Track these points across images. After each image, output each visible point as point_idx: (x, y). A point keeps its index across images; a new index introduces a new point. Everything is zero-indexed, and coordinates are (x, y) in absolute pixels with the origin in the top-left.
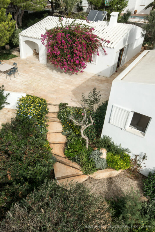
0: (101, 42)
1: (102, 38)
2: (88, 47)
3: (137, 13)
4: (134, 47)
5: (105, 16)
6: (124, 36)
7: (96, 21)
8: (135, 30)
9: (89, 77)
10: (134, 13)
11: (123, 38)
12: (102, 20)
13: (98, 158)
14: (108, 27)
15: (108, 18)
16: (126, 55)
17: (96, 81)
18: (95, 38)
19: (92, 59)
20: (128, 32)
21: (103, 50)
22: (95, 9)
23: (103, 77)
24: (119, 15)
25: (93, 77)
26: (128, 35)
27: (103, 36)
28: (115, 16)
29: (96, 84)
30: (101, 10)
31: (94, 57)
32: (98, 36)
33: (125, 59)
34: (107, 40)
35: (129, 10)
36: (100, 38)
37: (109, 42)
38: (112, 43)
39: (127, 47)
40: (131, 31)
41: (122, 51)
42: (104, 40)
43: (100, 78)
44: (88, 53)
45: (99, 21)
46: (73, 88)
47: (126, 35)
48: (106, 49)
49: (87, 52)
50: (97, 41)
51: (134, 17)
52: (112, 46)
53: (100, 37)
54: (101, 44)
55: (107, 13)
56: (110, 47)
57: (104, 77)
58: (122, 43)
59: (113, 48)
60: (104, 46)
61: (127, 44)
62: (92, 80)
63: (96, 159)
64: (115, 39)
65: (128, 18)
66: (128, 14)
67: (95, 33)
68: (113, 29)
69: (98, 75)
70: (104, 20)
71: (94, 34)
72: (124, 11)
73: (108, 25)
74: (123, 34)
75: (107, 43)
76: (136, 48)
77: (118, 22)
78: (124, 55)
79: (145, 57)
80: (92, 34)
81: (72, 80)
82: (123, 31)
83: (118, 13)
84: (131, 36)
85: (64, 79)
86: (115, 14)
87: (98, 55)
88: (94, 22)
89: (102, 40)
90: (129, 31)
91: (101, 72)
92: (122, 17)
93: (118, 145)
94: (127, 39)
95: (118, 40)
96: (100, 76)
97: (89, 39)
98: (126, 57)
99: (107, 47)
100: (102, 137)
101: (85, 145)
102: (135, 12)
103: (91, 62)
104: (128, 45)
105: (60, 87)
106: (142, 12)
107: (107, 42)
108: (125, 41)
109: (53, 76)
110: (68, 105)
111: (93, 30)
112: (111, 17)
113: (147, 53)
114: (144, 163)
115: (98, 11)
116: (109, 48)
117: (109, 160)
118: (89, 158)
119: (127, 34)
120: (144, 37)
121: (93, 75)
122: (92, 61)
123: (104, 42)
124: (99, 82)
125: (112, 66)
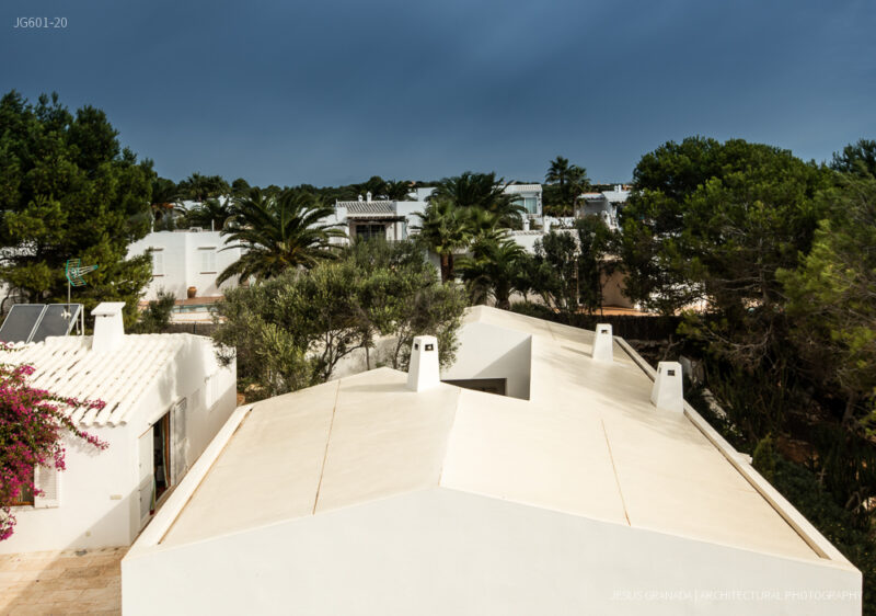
0: (68, 412)
1: (72, 396)
2: (10, 442)
3: (199, 295)
4: (209, 401)
5: (75, 319)
6: (159, 375)
7: (39, 338)
8: (196, 349)
9: (33, 576)
10: (186, 297)
11: (155, 383)
12: (64, 334)
14: (91, 353)
15: (89, 323)
16: (182, 436)
17: (69, 582)
18: (42, 403)
19: (37, 486)
20: (171, 358)
21: (84, 441)
22: (32, 300)
23: (103, 550)
24: (127, 311)
25: (53, 565)
26: (174, 369)
27: (76, 387)
28: (112, 315)
29: (71, 595)
30: (57, 302)
31: (45, 478)
32: (51, 392)
33: (182, 451)
34: (93, 399)
35: (165, 292)
36: (61, 399)
37: (101, 406)
38: (116, 406)
39: (177, 408)
40: (179, 353)
41: (161, 429)
42: (81, 400)
43: (87, 562)
44: (14, 468)
45: (49, 339)
47: (164, 368)
48: (93, 432)
49: (7, 464)
50: (47, 411)
51: (193, 308)
52: (115, 419)
53: (62, 394)
54: (67, 422)
55: (81, 308)
56: (110, 424)
57: (104, 553)
58: (157, 398)
59: (123, 423)
60: (83, 424)
61: (175, 398)
62: (48, 583)
64: (124, 391)
65: (166, 316)
66: (166, 303)
67: (33, 382)
68: (113, 358)
69: (78, 553)
70: (73, 332)
71: (34, 386)
72: (149, 294)
73: (90, 348)
74: (155, 367)
75: (94, 411)
76: (216, 405)
77: (130, 329)
78: (174, 438)
79: (240, 432)
80: (26, 390)
82: (153, 356)
83: (123, 304)
84: (186, 367)
86: (110, 313)
87: (61, 465)
88: (32, 343)
89: (73, 403)
90: (174, 354)
91: (88, 534)
92: (145, 313)
94: (170, 383)
95: (137, 390)
96: (85, 552)
97: (10, 411)
98: (188, 444)
99: (96, 424)
102: (191, 294)
103: (32, 504)
104: (183, 402)
106: (210, 290)
107: (92, 406)
108: (164, 390)
111: (30, 373)
112: (98, 322)
113: (247, 415)
115: (45, 307)
116: (108, 429)
119: (169, 367)
120: (233, 365)
121: (53, 557)
122: (37, 498)
123: (82, 410)
124: (85, 583)
125: (132, 496)
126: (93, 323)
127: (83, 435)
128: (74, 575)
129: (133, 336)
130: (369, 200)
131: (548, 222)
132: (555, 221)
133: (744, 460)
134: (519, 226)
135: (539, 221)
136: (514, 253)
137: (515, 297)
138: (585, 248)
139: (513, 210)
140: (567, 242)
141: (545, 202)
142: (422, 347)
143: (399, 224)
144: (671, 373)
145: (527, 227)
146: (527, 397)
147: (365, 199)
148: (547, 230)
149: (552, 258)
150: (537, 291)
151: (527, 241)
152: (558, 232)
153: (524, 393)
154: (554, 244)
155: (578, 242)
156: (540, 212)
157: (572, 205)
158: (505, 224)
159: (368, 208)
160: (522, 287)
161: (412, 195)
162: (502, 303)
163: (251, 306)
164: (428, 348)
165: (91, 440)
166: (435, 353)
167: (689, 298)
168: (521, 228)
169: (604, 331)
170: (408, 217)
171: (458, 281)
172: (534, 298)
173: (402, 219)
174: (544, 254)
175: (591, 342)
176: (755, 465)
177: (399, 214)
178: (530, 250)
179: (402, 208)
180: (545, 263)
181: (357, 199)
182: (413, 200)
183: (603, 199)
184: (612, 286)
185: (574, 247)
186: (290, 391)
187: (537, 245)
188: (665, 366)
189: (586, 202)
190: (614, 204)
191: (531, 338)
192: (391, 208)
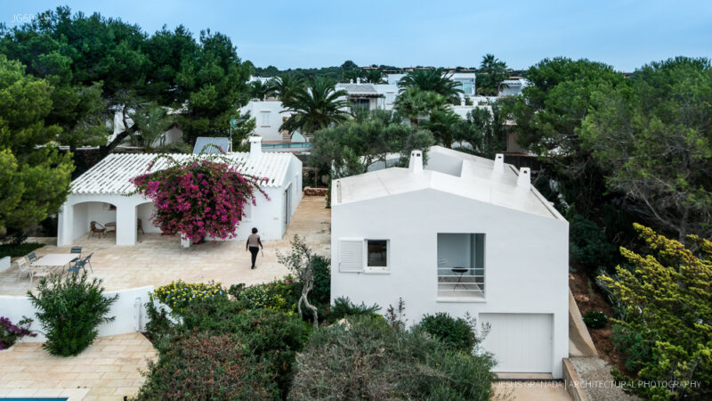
34: (262, 177)
36: (250, 176)
54: (255, 185)
56: (275, 187)
59: (280, 187)
60: (263, 187)
64: (274, 175)
75: (264, 182)
94: (289, 174)
107: (263, 180)
130: (358, 83)
131: (476, 100)
132: (484, 99)
133: (550, 204)
134: (458, 102)
135: (472, 99)
136: (455, 119)
137: (456, 144)
138: (496, 118)
139: (455, 92)
140: (486, 113)
141: (478, 85)
143: (379, 99)
144: (525, 172)
145: (463, 103)
146: (460, 176)
147: (355, 82)
148: (476, 104)
149: (478, 122)
150: (468, 141)
151: (462, 112)
152: (481, 107)
153: (458, 174)
154: (478, 115)
155: (492, 113)
156: (473, 92)
157: (497, 88)
158: (449, 101)
159: (357, 88)
160: (460, 139)
161: (385, 79)
162: (448, 146)
164: (418, 155)
166: (421, 158)
168: (459, 104)
169: (499, 157)
170: (385, 95)
172: (465, 144)
173: (381, 96)
174: (472, 120)
175: (492, 164)
177: (379, 93)
178: (464, 117)
179: (378, 89)
180: (473, 125)
181: (350, 82)
182: (386, 83)
185: (490, 116)
187: (468, 115)
188: (523, 169)
191: (462, 163)
192: (373, 89)
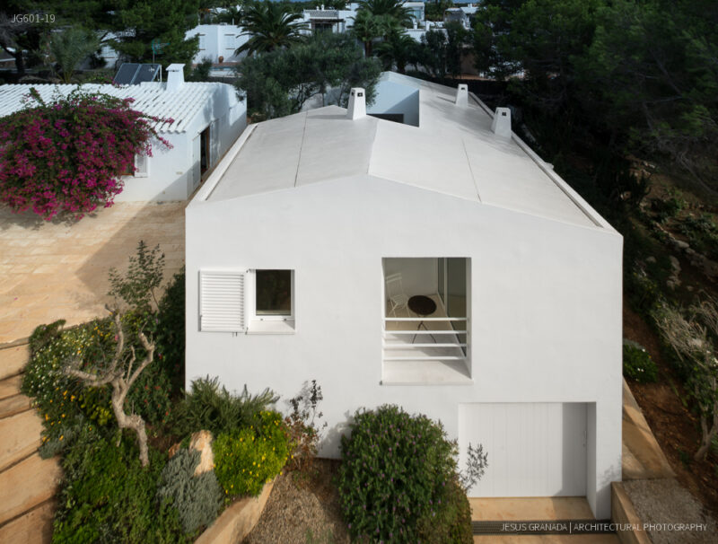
0: (153, 124)
1: (155, 115)
2: (121, 140)
3: (224, 61)
4: (231, 121)
5: (157, 72)
6: (204, 106)
7: (137, 82)
8: (224, 90)
9: (133, 214)
10: (218, 62)
11: (201, 110)
12: (150, 81)
13: (186, 486)
14: (166, 92)
15: (165, 76)
16: (216, 140)
17: (154, 219)
18: (139, 119)
19: (136, 165)
20: (211, 96)
21: (161, 142)
22: (133, 61)
23: (172, 202)
24: (185, 69)
25: (145, 209)
26: (212, 102)
27: (158, 110)
28: (177, 71)
29: (155, 226)
30: (147, 63)
31: (141, 161)
32: (144, 113)
33: (216, 148)
34: (167, 118)
35: (206, 58)
36: (149, 117)
37: (171, 121)
38: (180, 122)
39: (213, 124)
40: (215, 93)
41: (205, 135)
42: (160, 118)
43: (163, 208)
44: (123, 155)
45: (143, 83)
46: (83, 260)
47: (207, 101)
48: (166, 137)
49: (120, 152)
50: (142, 123)
51: (222, 69)
52: (180, 129)
53: (150, 114)
54: (153, 130)
55: (160, 67)
56: (177, 132)
57: (173, 204)
58: (203, 118)
59: (184, 132)
60: (162, 132)
61: (212, 119)
62: (142, 219)
63: (181, 492)
64: (185, 114)
65: (207, 73)
66: (207, 65)
67: (135, 107)
68: (178, 95)
69: (158, 203)
70: (156, 80)
71: (134, 109)
72: (198, 60)
73: (165, 89)
74: (201, 101)
75: (168, 124)
76: (234, 124)
77: (187, 79)
78: (211, 141)
79: (251, 139)
80: (130, 111)
81: (79, 236)
82: (200, 95)
83: (183, 65)
84: (219, 103)
85: (54, 241)
86: (176, 70)
87: (150, 154)
88: (133, 86)
89: (156, 119)
90: (212, 94)
91: (164, 193)
92: (195, 70)
93: (240, 392)
94: (210, 110)
95: (192, 113)
96: (162, 203)
97: (121, 123)
98: (219, 145)
99: (169, 131)
100: (188, 389)
101: (137, 452)
102: (221, 60)
103: (133, 174)
104: (217, 121)
105: (36, 272)
106: (231, 58)
107: (167, 122)
108: (207, 113)
109: (11, 244)
110: (66, 326)
111: (132, 102)
112: (170, 74)
113: (254, 130)
114: (321, 415)
115: (140, 65)
116: (174, 134)
117: (224, 468)
118: (154, 508)
119: (209, 101)
120: (245, 101)
121: (144, 205)
122: (136, 173)
123: (161, 123)
124: (162, 220)
125: (188, 173)
126: (167, 75)
127: (161, 139)
128: (156, 215)
129: (189, 83)
130: (323, 9)
131: (428, 24)
132: (432, 24)
133: (549, 167)
134: (411, 26)
135: (423, 23)
136: (410, 41)
137: (409, 67)
138: (451, 40)
139: (408, 17)
140: (441, 36)
141: (426, 13)
142: (356, 95)
143: (340, 23)
144: (504, 114)
145: (416, 27)
146: (417, 125)
147: (320, 9)
148: (428, 29)
149: (432, 45)
150: (422, 64)
151: (416, 35)
152: (435, 30)
153: (416, 123)
154: (432, 37)
155: (447, 37)
156: (423, 18)
157: (442, 15)
158: (403, 25)
159: (322, 14)
160: (413, 62)
161: (347, 7)
162: (401, 71)
163: (257, 68)
164: (360, 95)
165: (164, 142)
166: (364, 98)
167: (515, 70)
168: (412, 27)
169: (463, 89)
170: (345, 19)
171: (375, 57)
172: (421, 68)
173: (342, 21)
174: (426, 42)
175: (455, 94)
176: (555, 170)
177: (340, 18)
178: (418, 40)
179: (342, 14)
180: (427, 48)
181: (315, 9)
182: (348, 9)
183: (461, 11)
184: (467, 62)
185: (444, 39)
186: (278, 117)
187: (422, 37)
188: (500, 110)
189: (450, 12)
190: (468, 15)
191: (418, 91)
192: (336, 14)
